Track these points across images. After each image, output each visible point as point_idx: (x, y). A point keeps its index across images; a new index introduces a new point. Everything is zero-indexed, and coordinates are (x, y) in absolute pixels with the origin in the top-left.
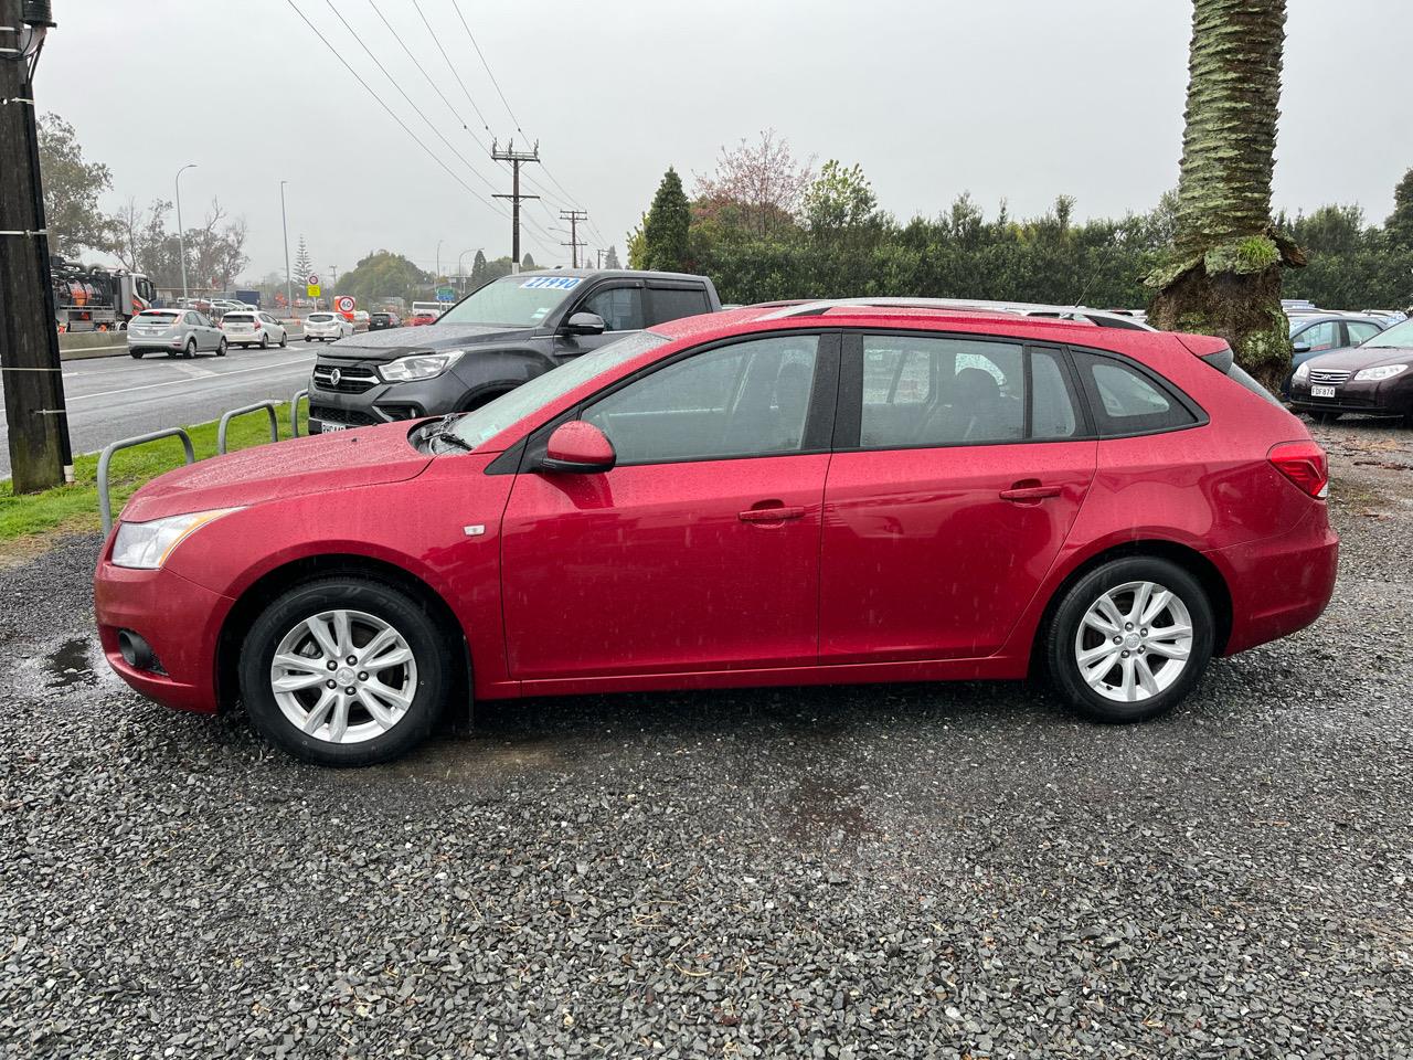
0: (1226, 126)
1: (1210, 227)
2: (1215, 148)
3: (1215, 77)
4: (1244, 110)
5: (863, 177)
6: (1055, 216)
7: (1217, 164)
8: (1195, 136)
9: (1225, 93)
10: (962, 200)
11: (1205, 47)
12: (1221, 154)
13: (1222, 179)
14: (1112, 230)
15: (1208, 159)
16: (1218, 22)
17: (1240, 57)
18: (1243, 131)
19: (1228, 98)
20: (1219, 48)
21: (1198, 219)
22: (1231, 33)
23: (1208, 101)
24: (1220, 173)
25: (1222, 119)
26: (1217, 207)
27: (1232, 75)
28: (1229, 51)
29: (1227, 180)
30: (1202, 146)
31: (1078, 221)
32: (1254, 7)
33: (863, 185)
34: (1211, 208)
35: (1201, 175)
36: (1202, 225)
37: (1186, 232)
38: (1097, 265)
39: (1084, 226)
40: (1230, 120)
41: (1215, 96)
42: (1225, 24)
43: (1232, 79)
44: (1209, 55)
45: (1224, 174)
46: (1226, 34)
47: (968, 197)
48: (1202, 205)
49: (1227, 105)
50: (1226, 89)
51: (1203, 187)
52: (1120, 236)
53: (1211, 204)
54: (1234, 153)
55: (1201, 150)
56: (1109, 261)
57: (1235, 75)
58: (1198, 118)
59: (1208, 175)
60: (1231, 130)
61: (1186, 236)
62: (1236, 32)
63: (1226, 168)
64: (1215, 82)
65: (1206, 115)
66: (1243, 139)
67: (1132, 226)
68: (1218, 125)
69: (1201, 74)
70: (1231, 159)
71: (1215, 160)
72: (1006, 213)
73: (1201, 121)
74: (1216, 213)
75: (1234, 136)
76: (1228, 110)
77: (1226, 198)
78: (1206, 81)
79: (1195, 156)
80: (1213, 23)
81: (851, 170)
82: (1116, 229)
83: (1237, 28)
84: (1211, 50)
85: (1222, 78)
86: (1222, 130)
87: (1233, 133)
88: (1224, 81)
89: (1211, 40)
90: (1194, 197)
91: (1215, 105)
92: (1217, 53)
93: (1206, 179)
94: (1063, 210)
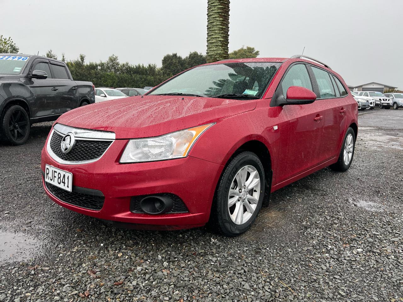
0: (221, 32)
1: (218, 58)
2: (218, 38)
3: (217, 19)
4: (224, 28)
5: (12, 42)
6: (80, 60)
7: (219, 42)
8: (213, 34)
9: (220, 23)
10: (49, 52)
11: (214, 10)
12: (220, 39)
13: (221, 46)
14: (97, 66)
15: (217, 40)
16: (217, 4)
17: (223, 14)
18: (224, 34)
19: (221, 25)
20: (218, 11)
21: (215, 56)
22: (221, 8)
23: (216, 25)
24: (220, 44)
25: (219, 30)
26: (220, 53)
27: (221, 19)
28: (221, 12)
29: (222, 46)
30: (215, 37)
31: (87, 62)
32: (225, 2)
33: (13, 44)
34: (219, 53)
35: (215, 44)
36: (217, 57)
37: (212, 59)
38: (95, 76)
39: (89, 64)
40: (221, 31)
41: (218, 24)
42: (219, 5)
43: (222, 20)
44: (215, 13)
45: (221, 44)
46: (220, 7)
47: (51, 51)
48: (216, 52)
49: (221, 27)
50: (220, 22)
51: (216, 48)
52: (99, 68)
53: (219, 52)
54: (223, 39)
55: (215, 38)
56: (98, 75)
57: (222, 19)
58: (213, 29)
59: (217, 44)
60: (222, 33)
61: (212, 60)
62: (222, 8)
63: (221, 43)
64: (217, 20)
65: (215, 28)
66: (224, 36)
67: (102, 65)
68: (219, 32)
69: (213, 18)
70: (222, 41)
71: (219, 40)
72: (64, 58)
73: (214, 30)
74: (220, 55)
75: (222, 35)
76: (221, 28)
77: (222, 51)
78: (215, 19)
79: (213, 39)
80: (216, 4)
81: (8, 39)
82: (98, 65)
83: (222, 7)
84: (216, 11)
85: (219, 19)
86: (220, 33)
87: (223, 34)
88: (220, 20)
89: (216, 9)
90: (214, 50)
91: (218, 26)
92: (218, 12)
93: (217, 45)
94: (82, 58)
